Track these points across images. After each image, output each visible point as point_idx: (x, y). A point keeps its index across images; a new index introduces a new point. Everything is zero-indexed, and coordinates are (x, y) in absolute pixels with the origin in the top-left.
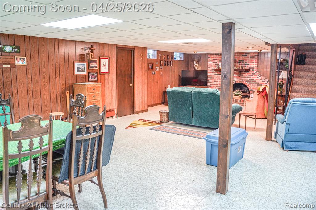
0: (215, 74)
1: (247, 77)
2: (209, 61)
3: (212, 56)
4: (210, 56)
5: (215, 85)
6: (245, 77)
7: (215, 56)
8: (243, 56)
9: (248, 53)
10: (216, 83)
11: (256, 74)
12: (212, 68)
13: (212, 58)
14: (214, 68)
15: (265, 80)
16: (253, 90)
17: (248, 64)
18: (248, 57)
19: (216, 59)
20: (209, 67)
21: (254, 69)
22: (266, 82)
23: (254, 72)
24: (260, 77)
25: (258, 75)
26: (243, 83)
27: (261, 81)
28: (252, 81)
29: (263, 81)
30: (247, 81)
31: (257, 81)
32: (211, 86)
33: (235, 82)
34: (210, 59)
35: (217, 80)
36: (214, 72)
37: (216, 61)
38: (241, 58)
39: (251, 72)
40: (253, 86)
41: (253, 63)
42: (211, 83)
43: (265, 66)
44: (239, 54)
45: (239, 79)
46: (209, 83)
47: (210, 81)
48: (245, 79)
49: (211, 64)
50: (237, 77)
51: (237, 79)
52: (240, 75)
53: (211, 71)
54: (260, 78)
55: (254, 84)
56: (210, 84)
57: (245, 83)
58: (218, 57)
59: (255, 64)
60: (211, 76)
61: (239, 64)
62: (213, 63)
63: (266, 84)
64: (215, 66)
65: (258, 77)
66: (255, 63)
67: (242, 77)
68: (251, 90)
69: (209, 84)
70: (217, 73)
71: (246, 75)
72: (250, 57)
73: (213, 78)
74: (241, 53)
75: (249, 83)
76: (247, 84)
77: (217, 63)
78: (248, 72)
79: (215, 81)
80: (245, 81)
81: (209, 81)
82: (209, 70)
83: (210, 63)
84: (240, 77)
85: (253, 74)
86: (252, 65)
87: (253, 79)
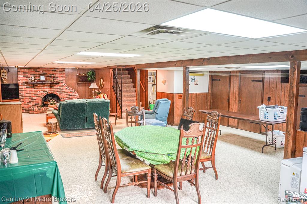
0: (26, 87)
1: (58, 88)
2: (19, 75)
3: (22, 70)
4: (20, 70)
5: (27, 97)
6: (56, 88)
7: (25, 70)
8: (52, 70)
9: (57, 69)
10: (28, 95)
11: (65, 85)
12: (23, 81)
13: (22, 71)
14: (25, 81)
15: (72, 90)
16: (63, 99)
17: (58, 78)
18: (58, 72)
19: (27, 73)
20: (20, 81)
21: (63, 82)
22: (73, 92)
23: (63, 84)
24: (68, 87)
25: (67, 87)
26: (54, 93)
27: (70, 91)
28: (62, 91)
29: (71, 91)
30: (58, 92)
31: (66, 91)
32: (23, 98)
33: (47, 93)
34: (20, 72)
35: (29, 92)
36: (26, 85)
37: (27, 75)
38: (51, 72)
39: (61, 85)
40: (63, 96)
41: (62, 76)
42: (23, 95)
43: (70, 79)
44: (49, 69)
45: (51, 90)
46: (21, 95)
47: (22, 93)
48: (55, 90)
49: (22, 77)
50: (48, 89)
51: (49, 90)
52: (51, 87)
53: (21, 84)
54: (68, 89)
55: (64, 94)
56: (22, 97)
57: (56, 93)
58: (29, 71)
59: (64, 78)
60: (23, 89)
61: (50, 78)
62: (24, 76)
63: (73, 93)
64: (26, 79)
65: (67, 88)
66: (64, 76)
67: (53, 89)
68: (62, 99)
69: (20, 97)
70: (28, 86)
71: (56, 87)
72: (59, 72)
73: (25, 90)
74: (51, 68)
75: (60, 93)
76: (58, 94)
77: (28, 77)
78: (58, 84)
79: (27, 94)
80: (56, 92)
81: (20, 94)
82: (20, 83)
83: (20, 76)
84: (51, 88)
85: (62, 85)
86: (61, 78)
87: (63, 90)
